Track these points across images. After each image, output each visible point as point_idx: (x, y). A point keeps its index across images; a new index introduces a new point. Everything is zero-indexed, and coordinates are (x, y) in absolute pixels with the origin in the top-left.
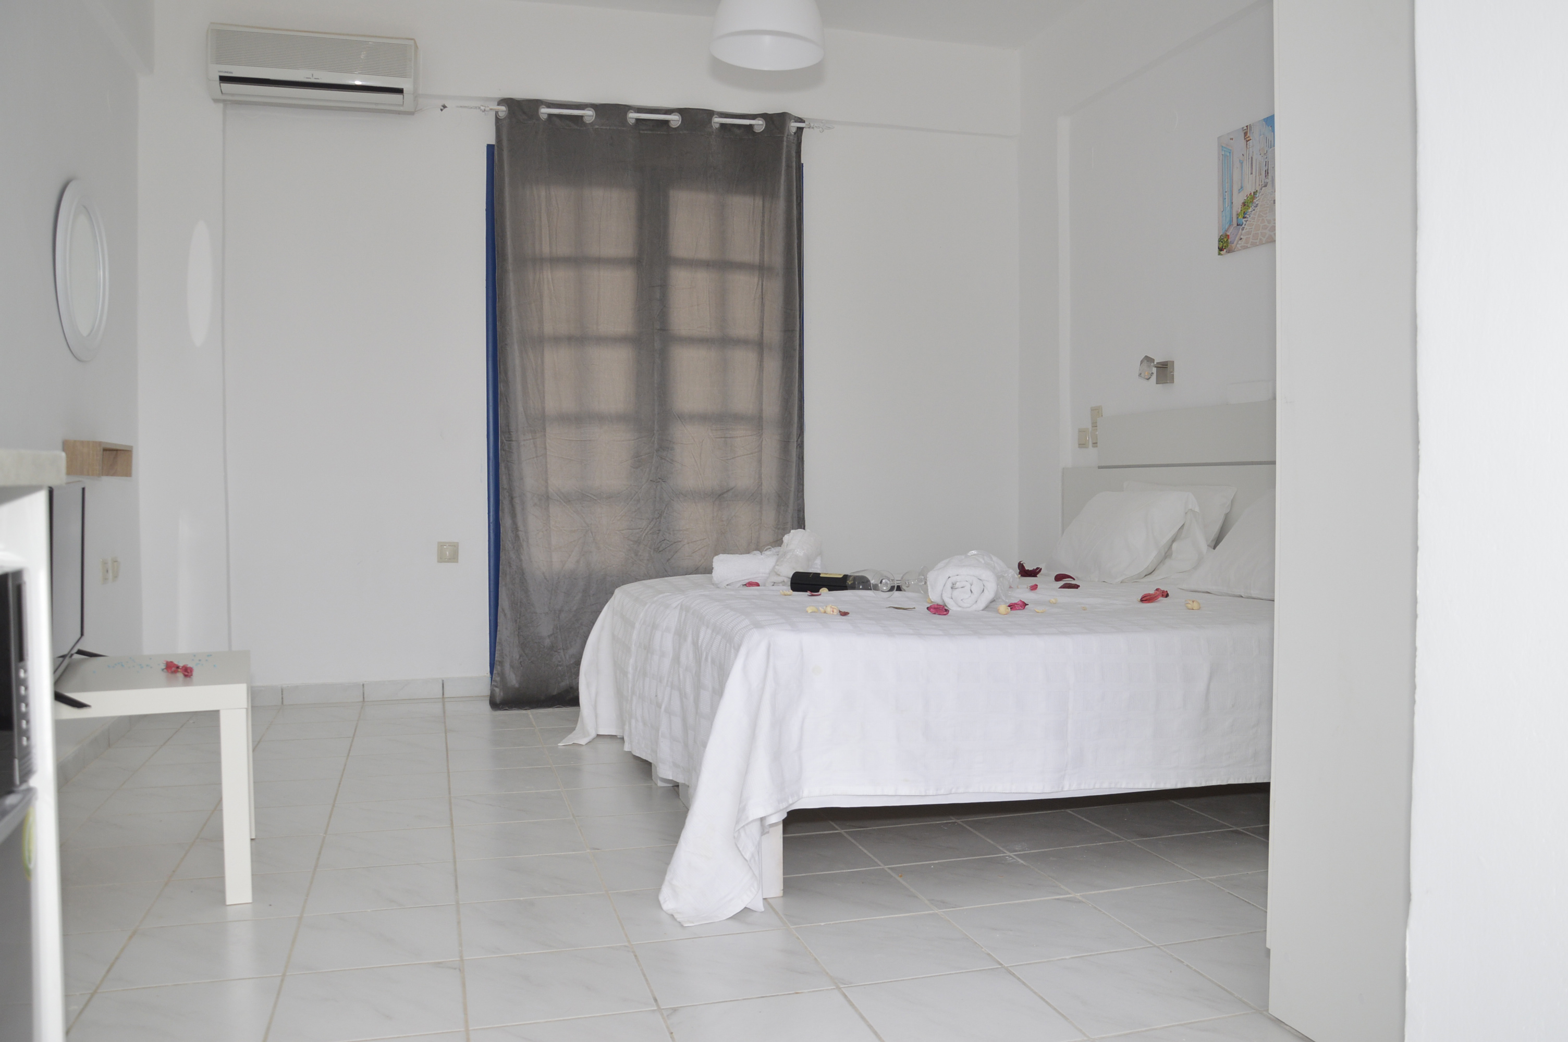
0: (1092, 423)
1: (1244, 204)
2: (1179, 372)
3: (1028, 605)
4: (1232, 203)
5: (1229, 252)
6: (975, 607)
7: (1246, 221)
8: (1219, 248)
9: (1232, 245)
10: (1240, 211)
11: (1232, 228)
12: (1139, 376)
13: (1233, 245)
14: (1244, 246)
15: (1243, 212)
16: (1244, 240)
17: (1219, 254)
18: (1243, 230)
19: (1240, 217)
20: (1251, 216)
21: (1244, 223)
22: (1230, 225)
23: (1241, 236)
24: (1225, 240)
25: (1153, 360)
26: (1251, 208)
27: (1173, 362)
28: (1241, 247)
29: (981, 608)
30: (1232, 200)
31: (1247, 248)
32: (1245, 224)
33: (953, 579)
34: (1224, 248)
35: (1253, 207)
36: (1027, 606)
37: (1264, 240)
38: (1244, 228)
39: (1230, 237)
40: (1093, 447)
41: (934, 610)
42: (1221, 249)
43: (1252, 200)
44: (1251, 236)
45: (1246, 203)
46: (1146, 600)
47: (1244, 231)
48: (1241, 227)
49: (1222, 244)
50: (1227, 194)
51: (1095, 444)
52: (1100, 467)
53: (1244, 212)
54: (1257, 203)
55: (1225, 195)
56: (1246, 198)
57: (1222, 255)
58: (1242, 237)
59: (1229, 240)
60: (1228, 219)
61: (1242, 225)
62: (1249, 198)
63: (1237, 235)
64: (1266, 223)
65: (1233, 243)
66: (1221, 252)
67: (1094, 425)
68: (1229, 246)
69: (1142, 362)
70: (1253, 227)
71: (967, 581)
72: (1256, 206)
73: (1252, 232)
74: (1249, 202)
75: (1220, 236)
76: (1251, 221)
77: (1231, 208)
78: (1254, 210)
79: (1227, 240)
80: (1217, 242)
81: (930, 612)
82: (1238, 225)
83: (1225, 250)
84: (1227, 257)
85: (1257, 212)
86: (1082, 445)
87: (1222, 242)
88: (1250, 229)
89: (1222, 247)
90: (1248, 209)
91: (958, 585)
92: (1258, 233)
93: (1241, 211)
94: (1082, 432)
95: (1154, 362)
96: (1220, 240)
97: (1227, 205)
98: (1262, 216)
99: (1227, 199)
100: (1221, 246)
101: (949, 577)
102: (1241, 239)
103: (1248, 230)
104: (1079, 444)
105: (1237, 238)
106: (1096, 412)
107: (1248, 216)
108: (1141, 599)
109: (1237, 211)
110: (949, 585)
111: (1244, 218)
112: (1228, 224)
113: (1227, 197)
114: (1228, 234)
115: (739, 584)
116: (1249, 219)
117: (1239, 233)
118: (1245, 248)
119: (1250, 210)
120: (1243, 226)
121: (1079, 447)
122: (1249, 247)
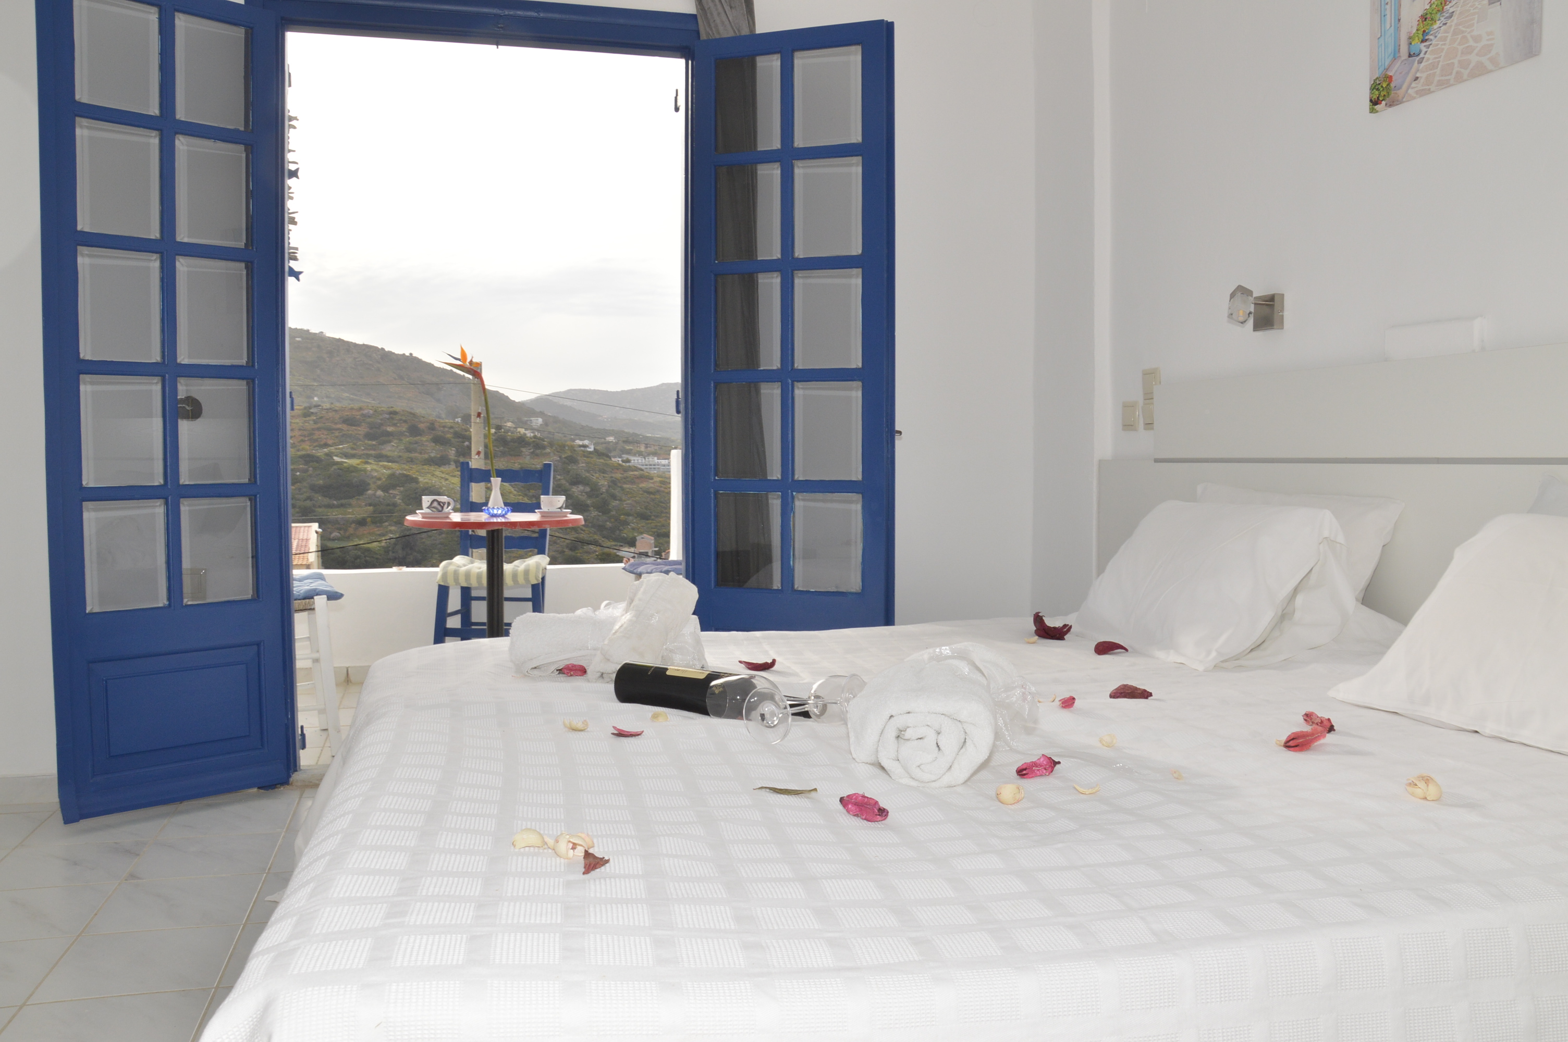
0: (1145, 394)
1: (1424, 18)
2: (1290, 312)
3: (1059, 763)
4: (1399, 20)
5: (1390, 106)
6: (947, 779)
7: (1428, 47)
8: (1371, 101)
9: (1398, 92)
10: (1414, 31)
11: (1399, 62)
12: (1228, 317)
13: (1401, 92)
14: (1423, 90)
15: (1421, 32)
16: (1422, 81)
17: (1372, 111)
18: (1420, 62)
19: (1416, 41)
20: (1439, 36)
21: (1424, 49)
22: (1395, 57)
23: (1416, 73)
24: (1384, 86)
25: (1250, 293)
26: (1438, 22)
27: (1283, 295)
28: (1417, 92)
29: (961, 780)
30: (1399, 14)
31: (1429, 92)
32: (1426, 52)
33: (898, 722)
34: (1381, 99)
35: (1442, 19)
36: (1058, 766)
37: (1466, 73)
38: (1423, 58)
39: (1394, 79)
40: (1145, 429)
41: (853, 808)
42: (1375, 102)
43: (1440, 8)
44: (1438, 71)
45: (1428, 16)
46: (1296, 746)
47: (1423, 64)
48: (1418, 58)
49: (1377, 92)
50: (1388, 7)
51: (1149, 425)
52: (1157, 461)
53: (1424, 31)
54: (1451, 10)
55: (1385, 10)
56: (1428, 7)
57: (1377, 112)
58: (1417, 75)
59: (1392, 85)
60: (1391, 49)
61: (1419, 55)
62: (1434, 6)
63: (1408, 73)
64: (1471, 43)
65: (1399, 89)
66: (1376, 107)
67: (1149, 397)
68: (1392, 94)
69: (1233, 295)
70: (1443, 54)
71: (928, 726)
72: (1450, 17)
73: (1441, 64)
74: (1434, 12)
75: (1375, 80)
76: (1437, 45)
77: (1398, 29)
78: (1445, 24)
79: (1388, 85)
80: (1368, 91)
81: (844, 811)
82: (1410, 56)
83: (1384, 103)
84: (1386, 114)
85: (1451, 26)
86: (1128, 426)
87: (1378, 89)
88: (1436, 58)
89: (1378, 98)
90: (1432, 24)
91: (908, 734)
92: (1453, 63)
93: (1417, 30)
94: (1128, 407)
95: (1252, 296)
96: (1375, 87)
97: (1388, 26)
98: (1463, 32)
99: (1388, 17)
100: (1375, 97)
101: (892, 716)
102: (1417, 79)
103: (1430, 62)
104: (1124, 426)
105: (1410, 77)
106: (1150, 377)
107: (1431, 37)
108: (1287, 742)
109: (1410, 33)
110: (891, 733)
111: (1423, 41)
112: (1392, 56)
113: (1388, 13)
114: (1390, 74)
115: (553, 668)
116: (1434, 42)
117: (1413, 70)
118: (1422, 93)
119: (1435, 26)
120: (1422, 55)
121: (1123, 430)
122: (1433, 92)
